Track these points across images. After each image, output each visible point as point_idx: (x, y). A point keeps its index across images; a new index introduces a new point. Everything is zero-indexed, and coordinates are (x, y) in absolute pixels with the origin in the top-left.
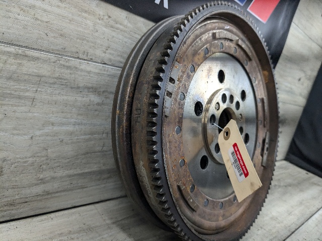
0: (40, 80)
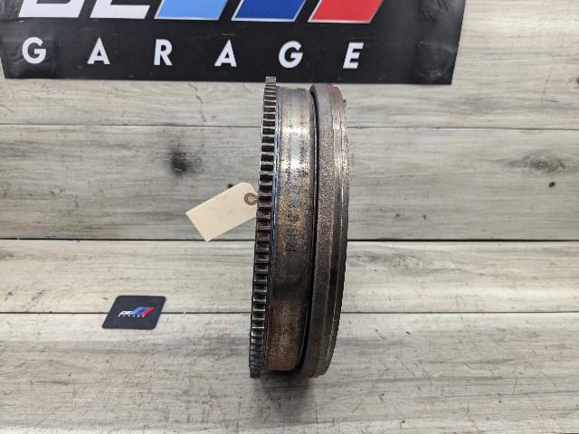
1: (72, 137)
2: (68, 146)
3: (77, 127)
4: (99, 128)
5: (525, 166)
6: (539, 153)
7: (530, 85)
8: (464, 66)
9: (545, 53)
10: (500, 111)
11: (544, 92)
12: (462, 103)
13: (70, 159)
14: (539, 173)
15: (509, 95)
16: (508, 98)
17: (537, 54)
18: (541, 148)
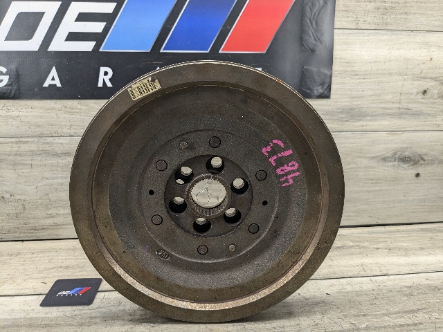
0: (32, 153)
1: (24, 147)
2: (20, 155)
3: (30, 139)
4: (49, 139)
5: (394, 161)
6: (403, 150)
7: (389, 97)
8: (338, 84)
9: (396, 73)
10: (369, 118)
11: (400, 102)
12: (340, 113)
13: (21, 167)
14: (406, 166)
15: (374, 105)
16: (373, 108)
17: (390, 74)
18: (405, 146)
